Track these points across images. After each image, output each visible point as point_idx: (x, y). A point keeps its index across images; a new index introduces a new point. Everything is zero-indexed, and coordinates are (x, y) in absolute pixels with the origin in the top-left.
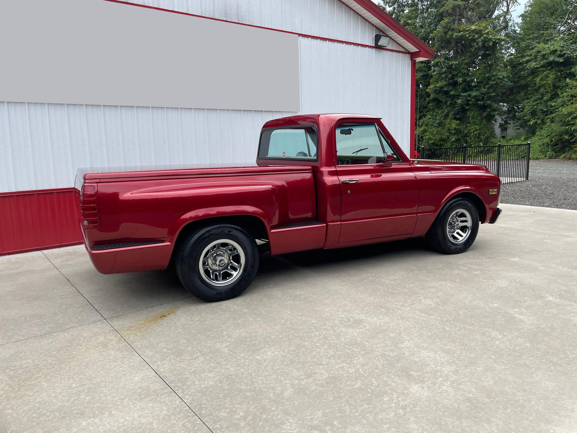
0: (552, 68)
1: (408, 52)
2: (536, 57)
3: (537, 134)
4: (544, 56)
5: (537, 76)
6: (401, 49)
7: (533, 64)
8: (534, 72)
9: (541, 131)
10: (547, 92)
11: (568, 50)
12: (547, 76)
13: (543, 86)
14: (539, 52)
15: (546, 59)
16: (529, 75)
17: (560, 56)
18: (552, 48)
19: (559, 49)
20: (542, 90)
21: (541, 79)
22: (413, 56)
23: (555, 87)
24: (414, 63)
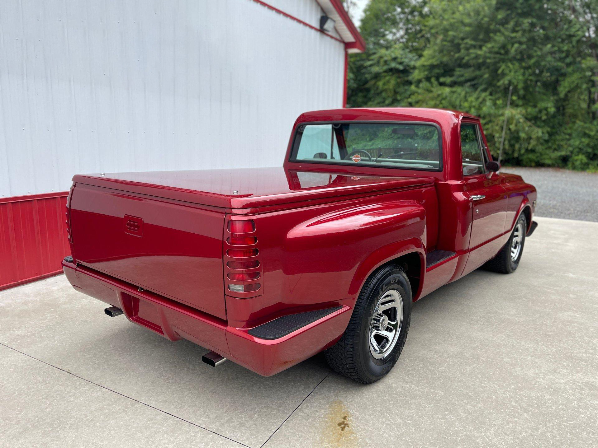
0: (393, 74)
1: (342, 41)
2: (378, 62)
3: (380, 135)
4: (386, 62)
5: (380, 80)
6: (338, 37)
7: (376, 69)
8: (377, 76)
9: (383, 132)
10: (389, 97)
11: (406, 58)
12: (388, 82)
13: (385, 90)
14: (381, 57)
15: (388, 65)
16: (372, 78)
17: (401, 63)
18: (393, 55)
19: (399, 56)
20: (384, 94)
21: (384, 84)
22: (348, 45)
23: (396, 93)
24: (346, 54)
